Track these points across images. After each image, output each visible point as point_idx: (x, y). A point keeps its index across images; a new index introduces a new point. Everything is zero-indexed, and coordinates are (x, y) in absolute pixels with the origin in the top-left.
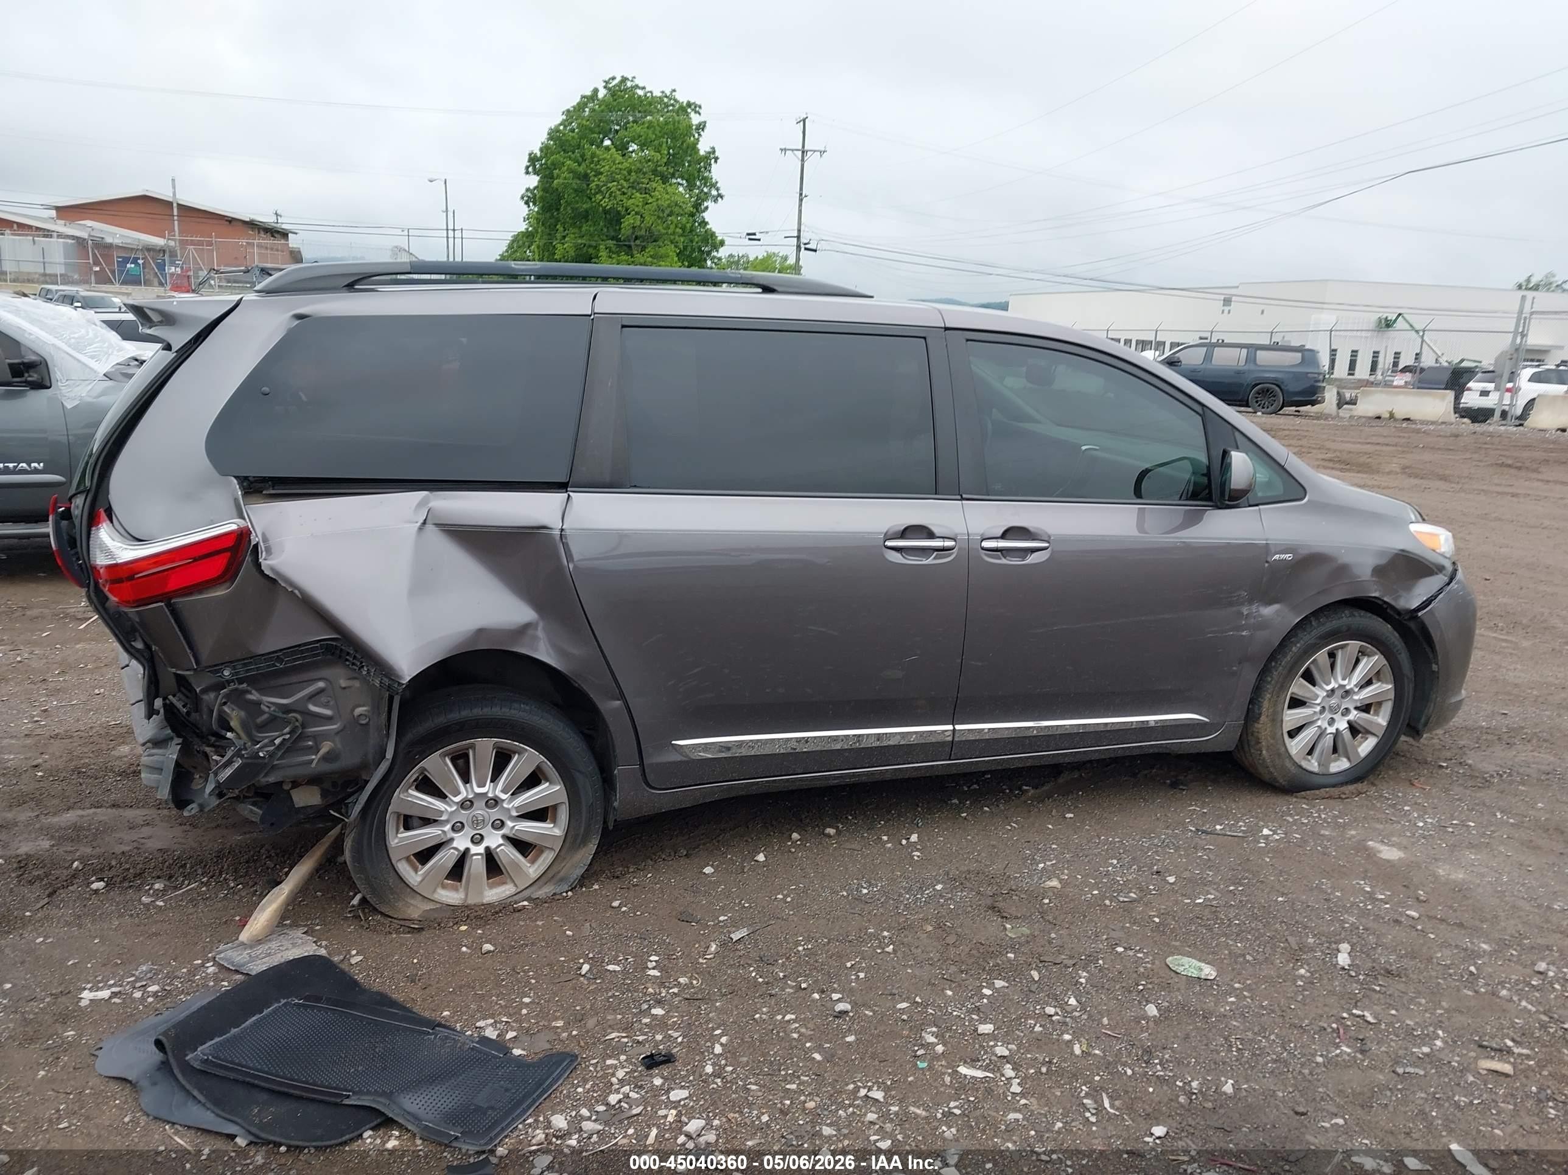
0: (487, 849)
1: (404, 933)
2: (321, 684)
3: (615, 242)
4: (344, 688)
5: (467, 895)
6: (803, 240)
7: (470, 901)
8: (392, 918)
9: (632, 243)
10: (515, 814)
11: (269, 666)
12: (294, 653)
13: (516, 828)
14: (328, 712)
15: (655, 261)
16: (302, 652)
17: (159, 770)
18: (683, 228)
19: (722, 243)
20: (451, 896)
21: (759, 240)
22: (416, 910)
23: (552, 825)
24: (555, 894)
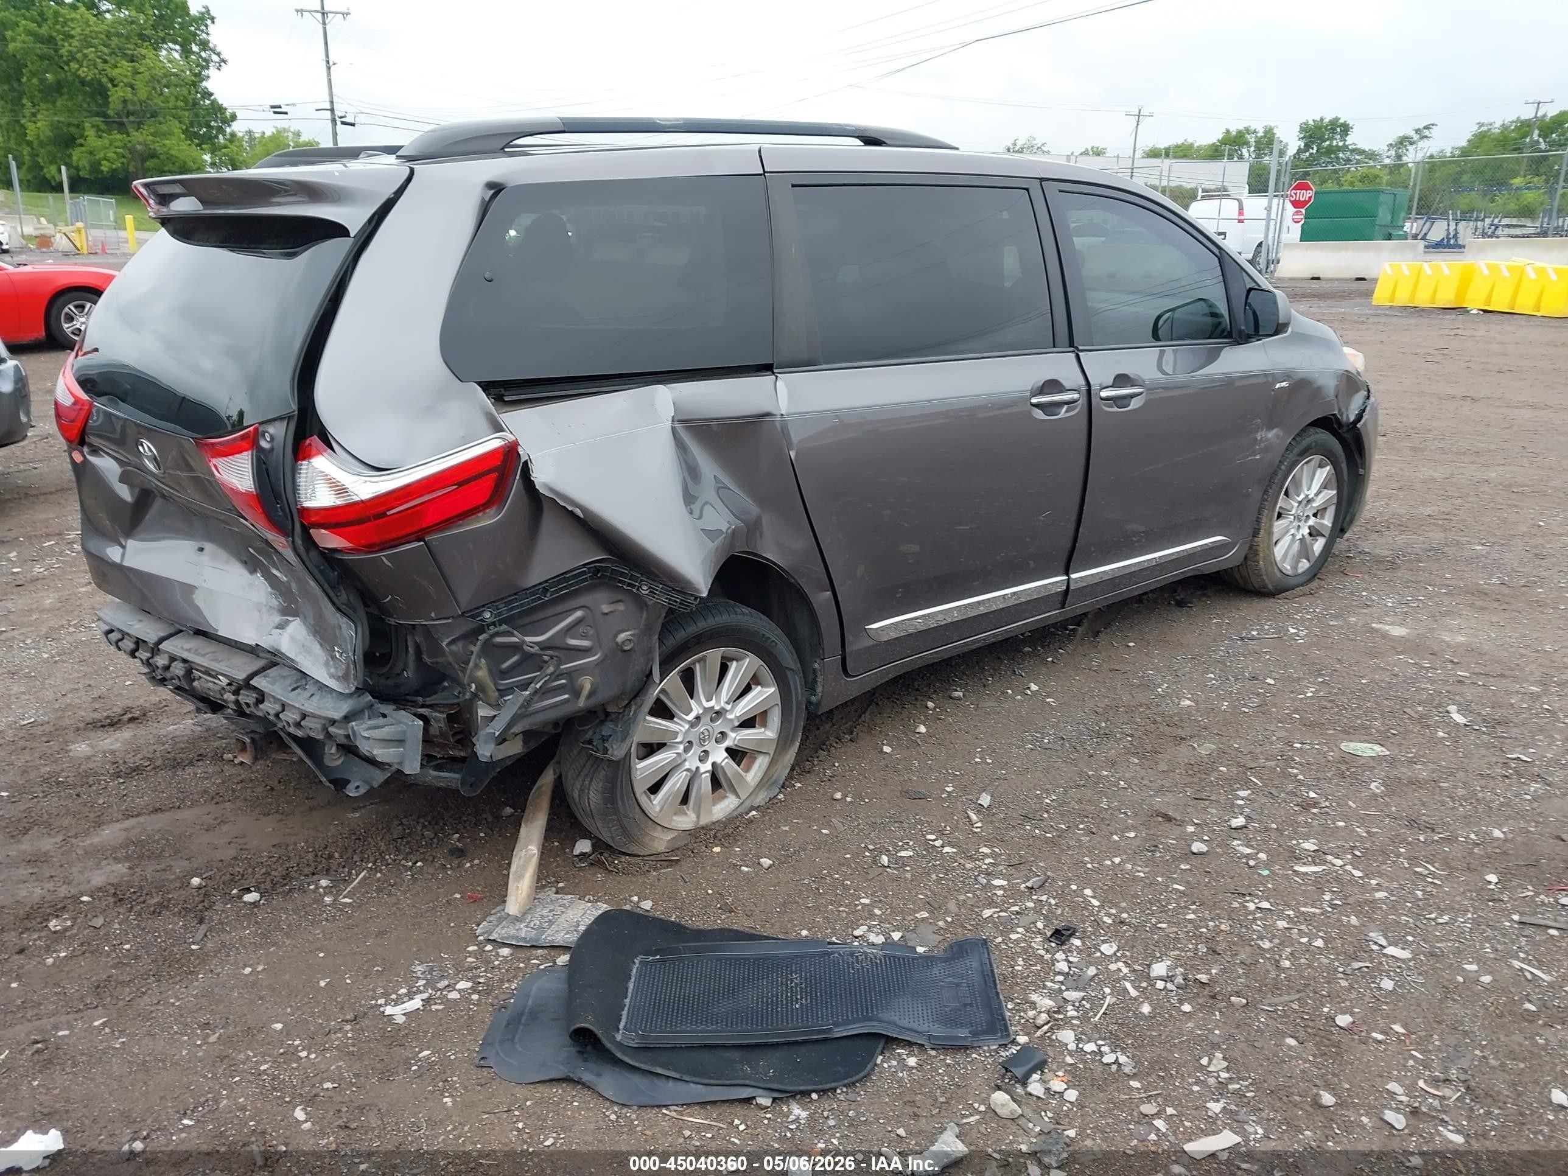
0: (714, 764)
1: (662, 867)
2: (579, 614)
3: (102, 119)
4: (606, 614)
5: (698, 817)
6: (338, 113)
7: (703, 822)
8: (639, 856)
9: (125, 120)
10: (737, 724)
11: (534, 601)
12: (560, 582)
13: (738, 738)
14: (586, 643)
15: (158, 139)
16: (569, 579)
17: (401, 742)
18: (185, 101)
19: (234, 117)
20: (686, 821)
21: (286, 113)
22: (660, 842)
23: (763, 729)
24: (771, 799)
